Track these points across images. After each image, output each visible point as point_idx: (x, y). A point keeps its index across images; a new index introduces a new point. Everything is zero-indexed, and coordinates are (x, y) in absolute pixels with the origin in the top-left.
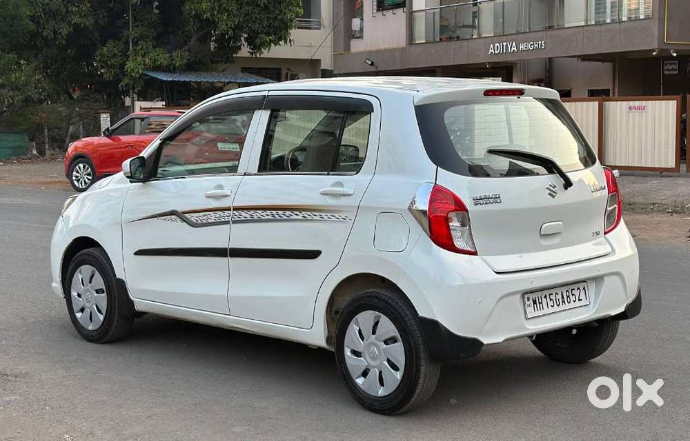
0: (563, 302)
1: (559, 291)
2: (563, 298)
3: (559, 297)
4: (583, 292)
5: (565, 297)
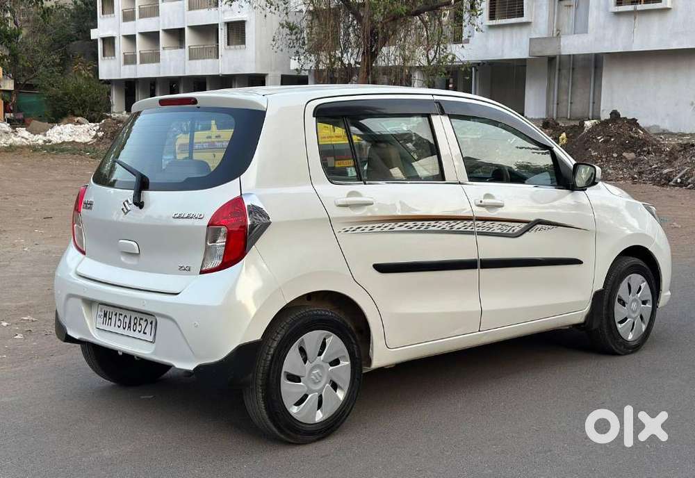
0: (129, 327)
1: (128, 314)
2: (130, 323)
3: (127, 320)
4: (149, 325)
5: (132, 324)
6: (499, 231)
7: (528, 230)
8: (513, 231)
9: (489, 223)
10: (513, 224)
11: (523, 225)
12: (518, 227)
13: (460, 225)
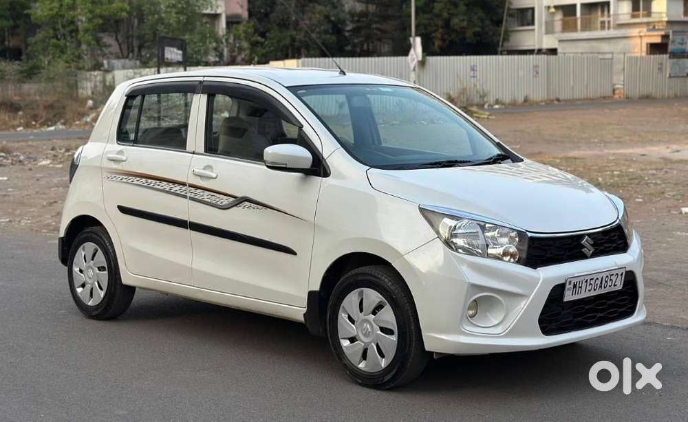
6: (209, 200)
7: (236, 205)
8: (222, 203)
9: (199, 191)
10: (221, 196)
11: (231, 199)
12: (225, 201)
13: (176, 188)
